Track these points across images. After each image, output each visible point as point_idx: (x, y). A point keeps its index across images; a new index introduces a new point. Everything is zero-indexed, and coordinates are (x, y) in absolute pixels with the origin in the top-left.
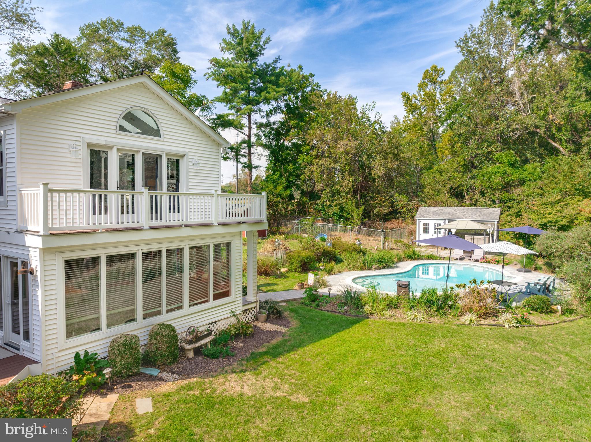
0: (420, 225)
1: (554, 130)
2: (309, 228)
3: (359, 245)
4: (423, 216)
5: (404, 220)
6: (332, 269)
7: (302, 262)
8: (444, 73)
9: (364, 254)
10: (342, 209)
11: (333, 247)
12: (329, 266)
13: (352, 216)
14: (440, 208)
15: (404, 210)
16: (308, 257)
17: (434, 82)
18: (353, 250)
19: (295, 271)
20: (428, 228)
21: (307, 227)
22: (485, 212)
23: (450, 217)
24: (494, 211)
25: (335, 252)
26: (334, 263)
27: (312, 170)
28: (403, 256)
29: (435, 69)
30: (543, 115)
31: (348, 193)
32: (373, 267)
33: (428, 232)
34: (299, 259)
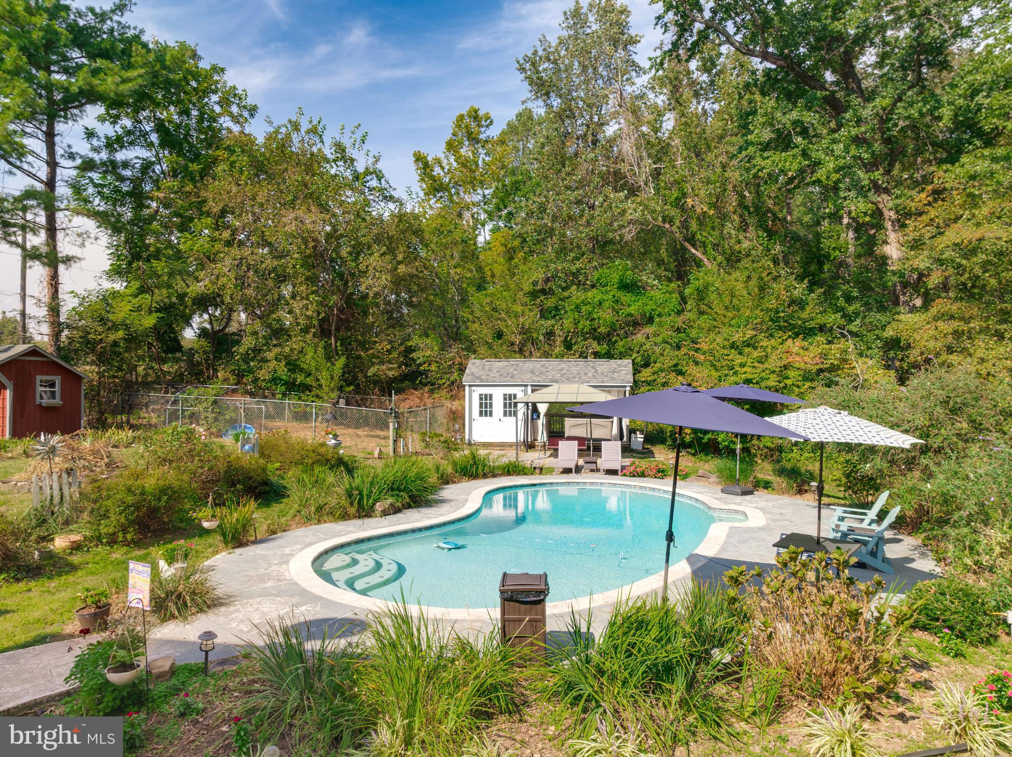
0: (472, 398)
1: (694, 225)
2: (206, 409)
3: (338, 446)
4: (479, 378)
5: (432, 392)
6: (244, 527)
7: (138, 509)
8: (491, 123)
9: (350, 471)
10: (293, 366)
11: (262, 455)
12: (233, 516)
13: (318, 380)
14: (512, 361)
15: (433, 367)
16: (163, 491)
17: (473, 139)
18: (318, 461)
19: (112, 541)
20: (491, 404)
21: (200, 408)
22: (603, 368)
23: (535, 378)
24: (620, 366)
25: (264, 470)
26: (253, 504)
27: (216, 272)
28: (450, 470)
29: (475, 115)
30: (676, 199)
31: (306, 330)
32: (379, 507)
33: (491, 412)
34: (130, 499)
